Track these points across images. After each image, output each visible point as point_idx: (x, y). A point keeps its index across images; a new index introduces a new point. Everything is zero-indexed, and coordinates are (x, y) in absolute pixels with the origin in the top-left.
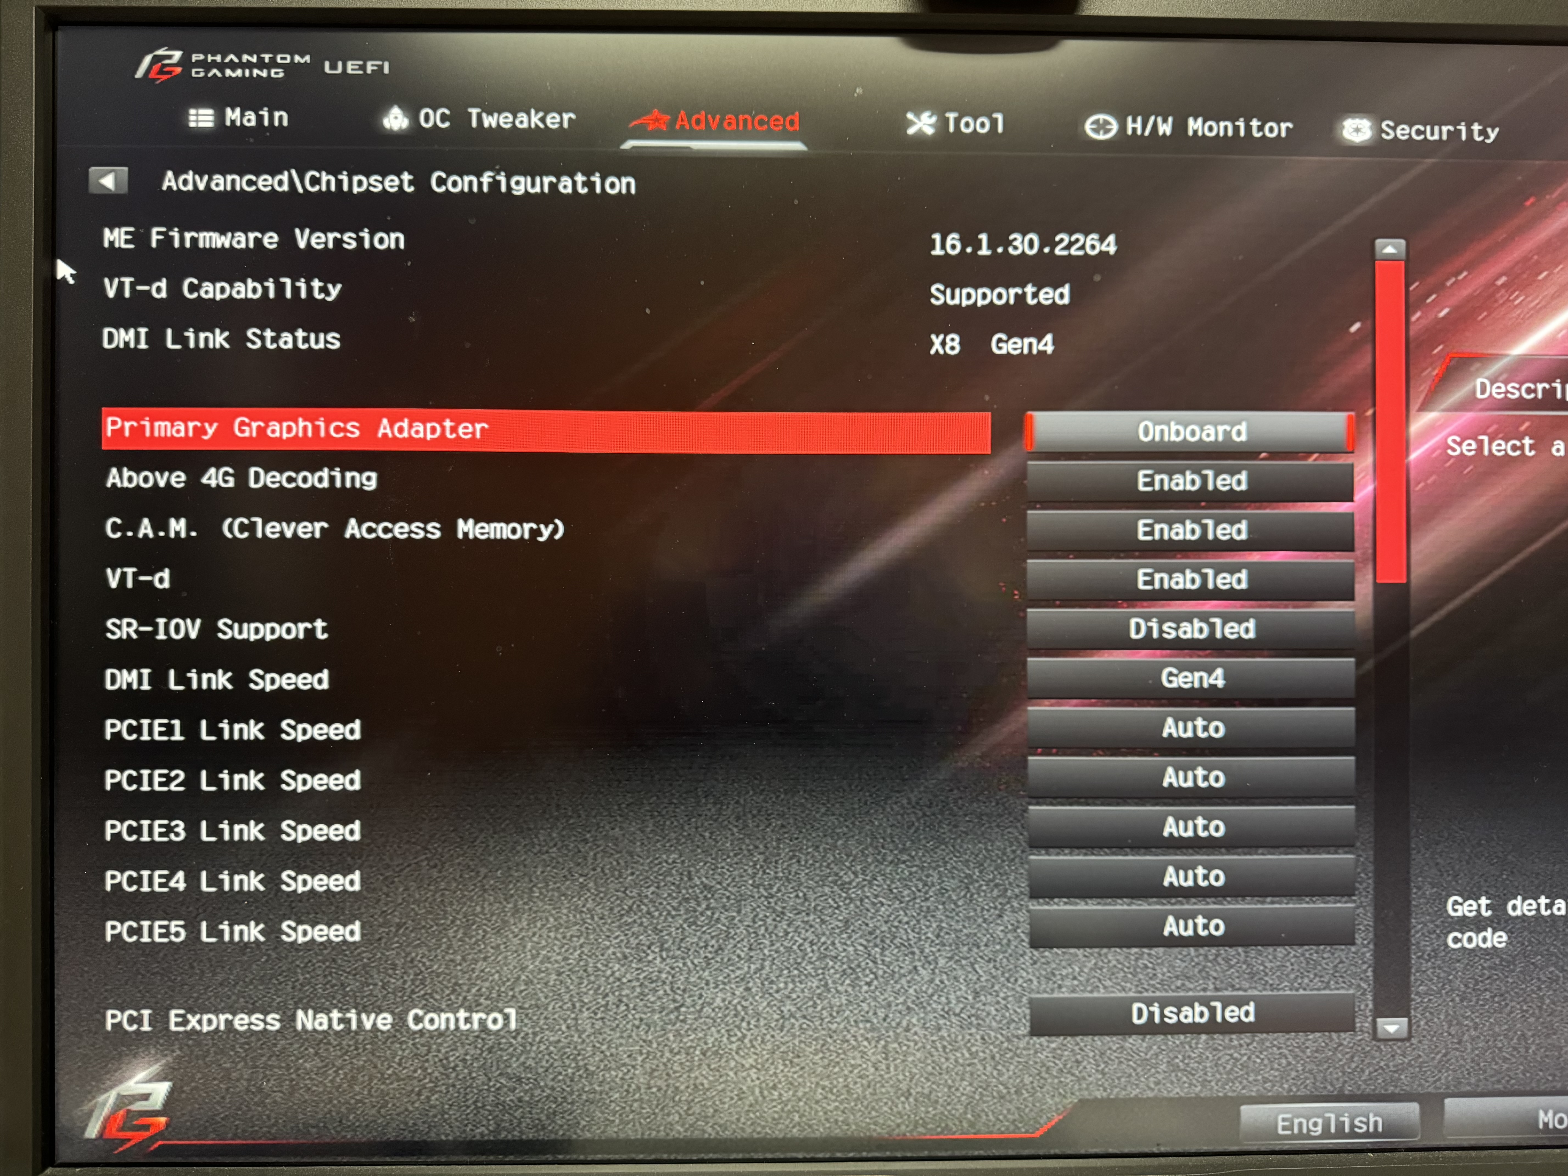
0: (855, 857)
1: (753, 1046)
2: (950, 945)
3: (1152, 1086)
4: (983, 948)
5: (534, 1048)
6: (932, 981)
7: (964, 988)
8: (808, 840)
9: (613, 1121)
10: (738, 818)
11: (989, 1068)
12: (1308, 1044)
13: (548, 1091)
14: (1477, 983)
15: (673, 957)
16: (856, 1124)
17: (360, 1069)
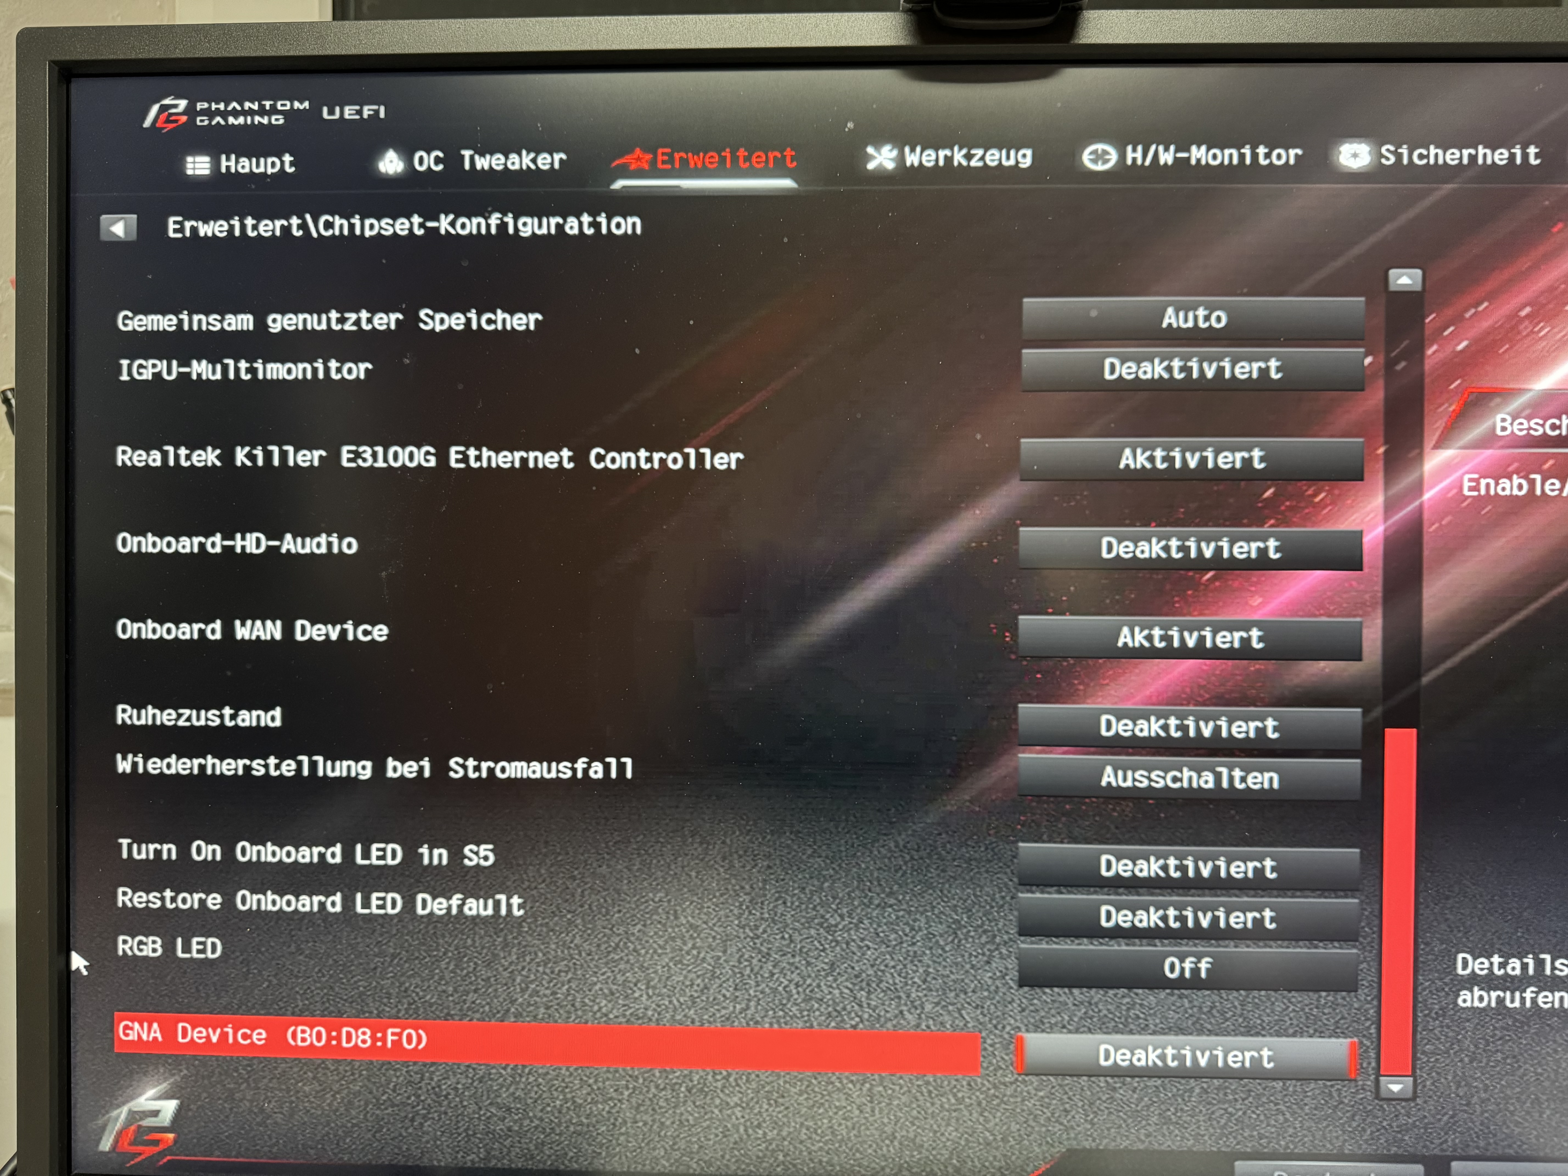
0: (842, 900)
1: (738, 1085)
3: (1143, 1138)
4: (970, 994)
5: (524, 1079)
6: (918, 1026)
8: (794, 882)
9: (600, 1154)
10: (724, 859)
11: (975, 1115)
12: (1306, 1100)
13: (537, 1122)
14: (1488, 1043)
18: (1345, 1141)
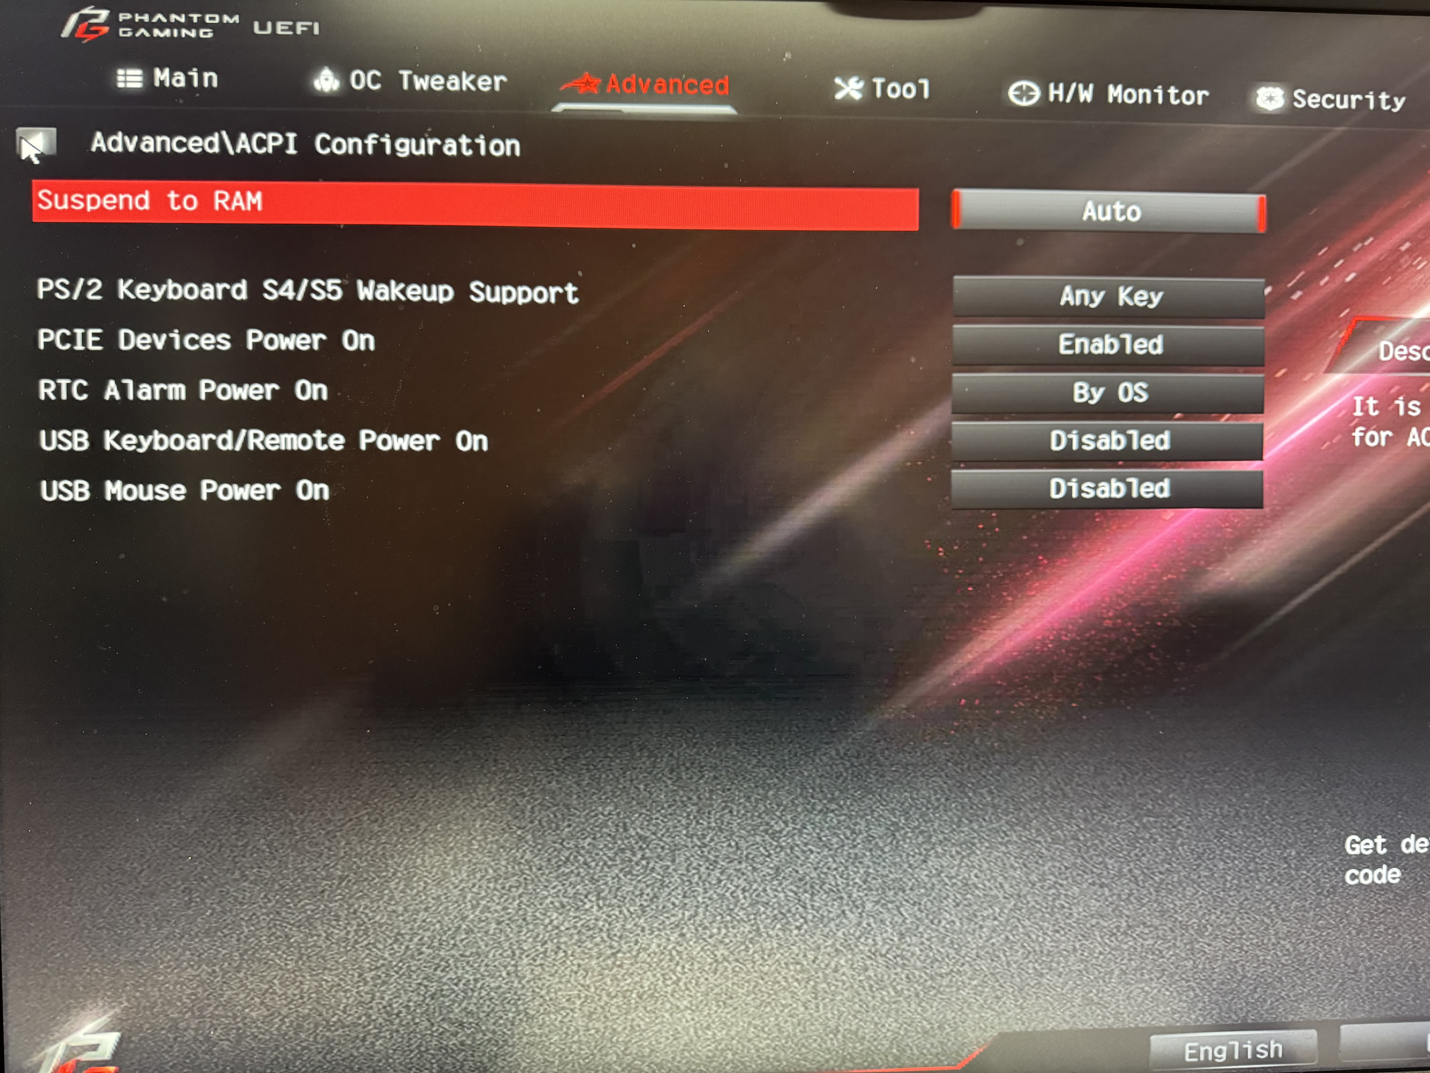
0: (786, 807)
1: (688, 989)
2: (877, 890)
3: (1068, 1019)
4: (908, 892)
5: (476, 994)
6: (859, 924)
7: (889, 930)
8: (740, 791)
9: (553, 1062)
10: (672, 771)
11: (913, 1006)
12: (1214, 976)
13: (490, 1035)
14: (1372, 916)
15: (609, 906)
16: (787, 1060)
17: (305, 1017)
18: (1249, 1011)
